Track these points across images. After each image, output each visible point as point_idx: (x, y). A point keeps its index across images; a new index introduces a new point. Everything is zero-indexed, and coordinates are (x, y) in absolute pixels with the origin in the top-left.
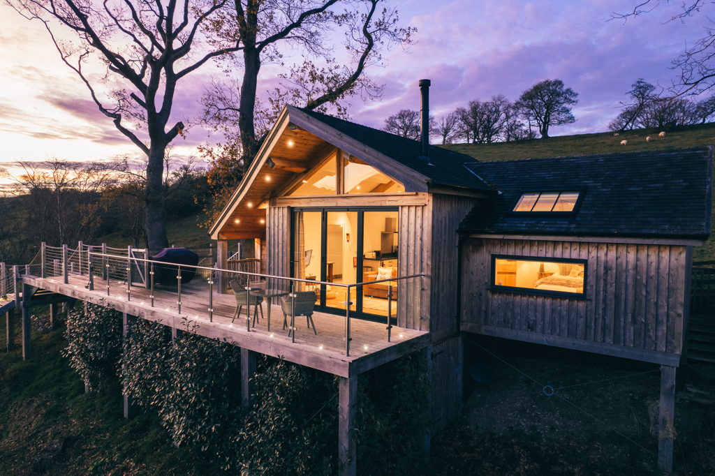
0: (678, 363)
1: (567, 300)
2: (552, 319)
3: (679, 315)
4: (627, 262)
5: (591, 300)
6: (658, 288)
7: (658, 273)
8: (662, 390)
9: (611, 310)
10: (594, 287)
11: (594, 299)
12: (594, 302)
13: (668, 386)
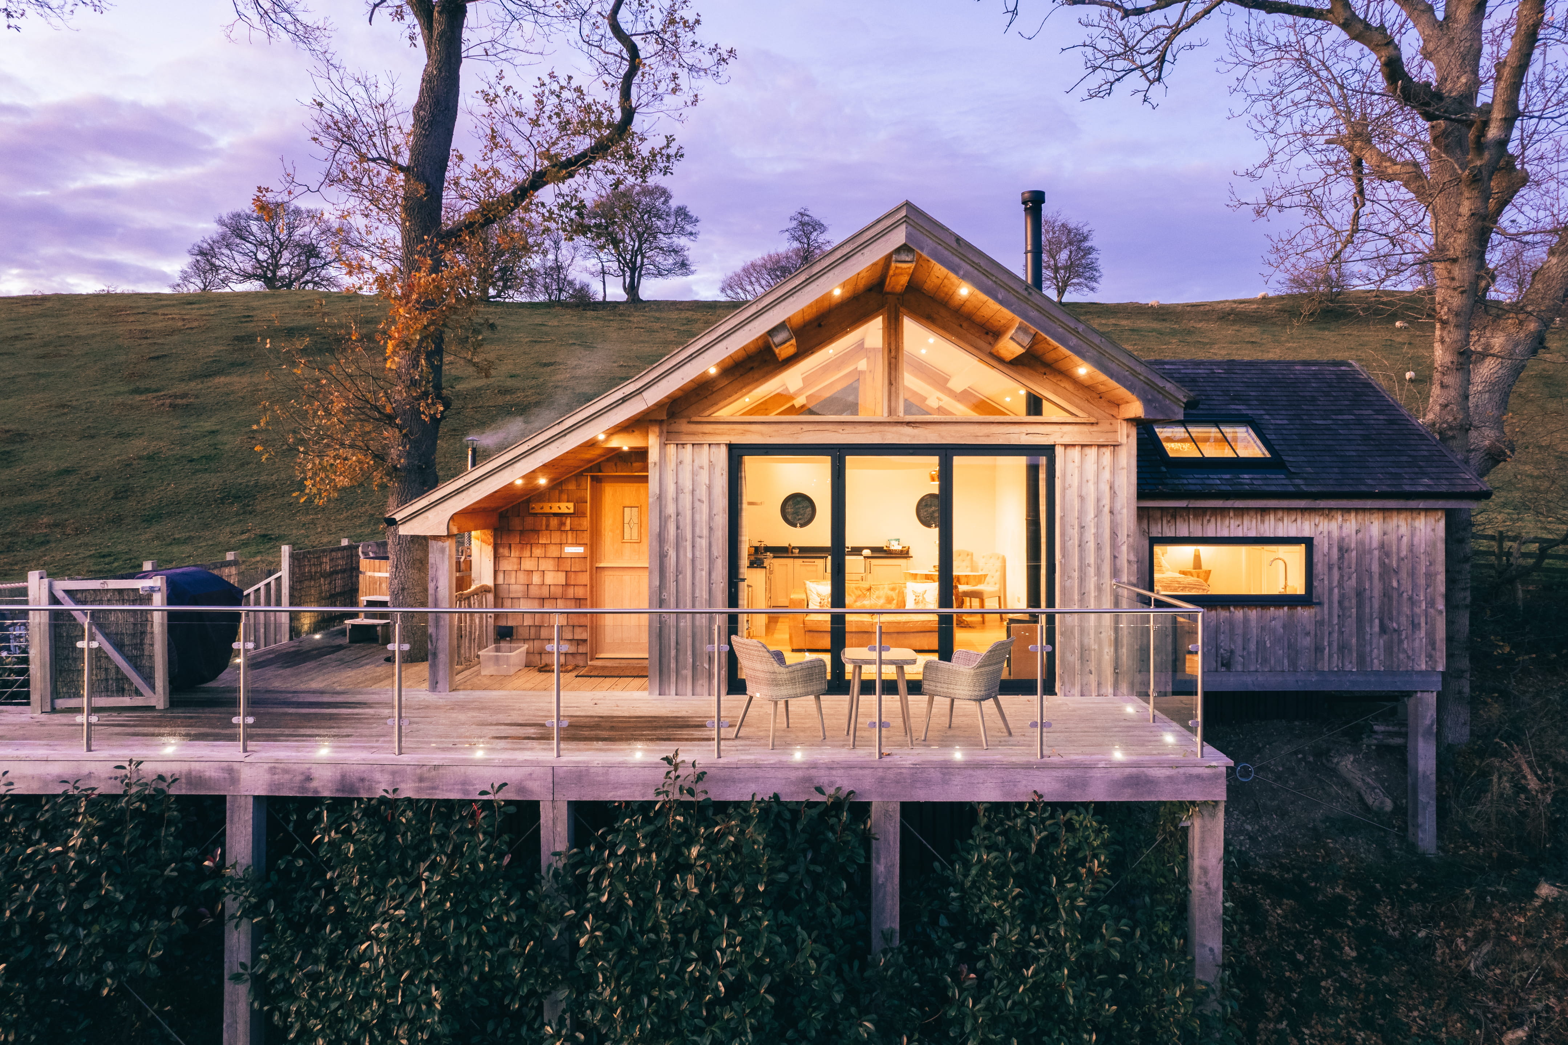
0: (1440, 684)
1: (1286, 608)
2: (1260, 643)
3: (1441, 612)
4: (1371, 537)
5: (1320, 604)
6: (1412, 574)
7: (1411, 551)
8: (1421, 730)
9: (1350, 616)
10: (1326, 582)
11: (1326, 601)
12: (1326, 606)
13: (1428, 722)
